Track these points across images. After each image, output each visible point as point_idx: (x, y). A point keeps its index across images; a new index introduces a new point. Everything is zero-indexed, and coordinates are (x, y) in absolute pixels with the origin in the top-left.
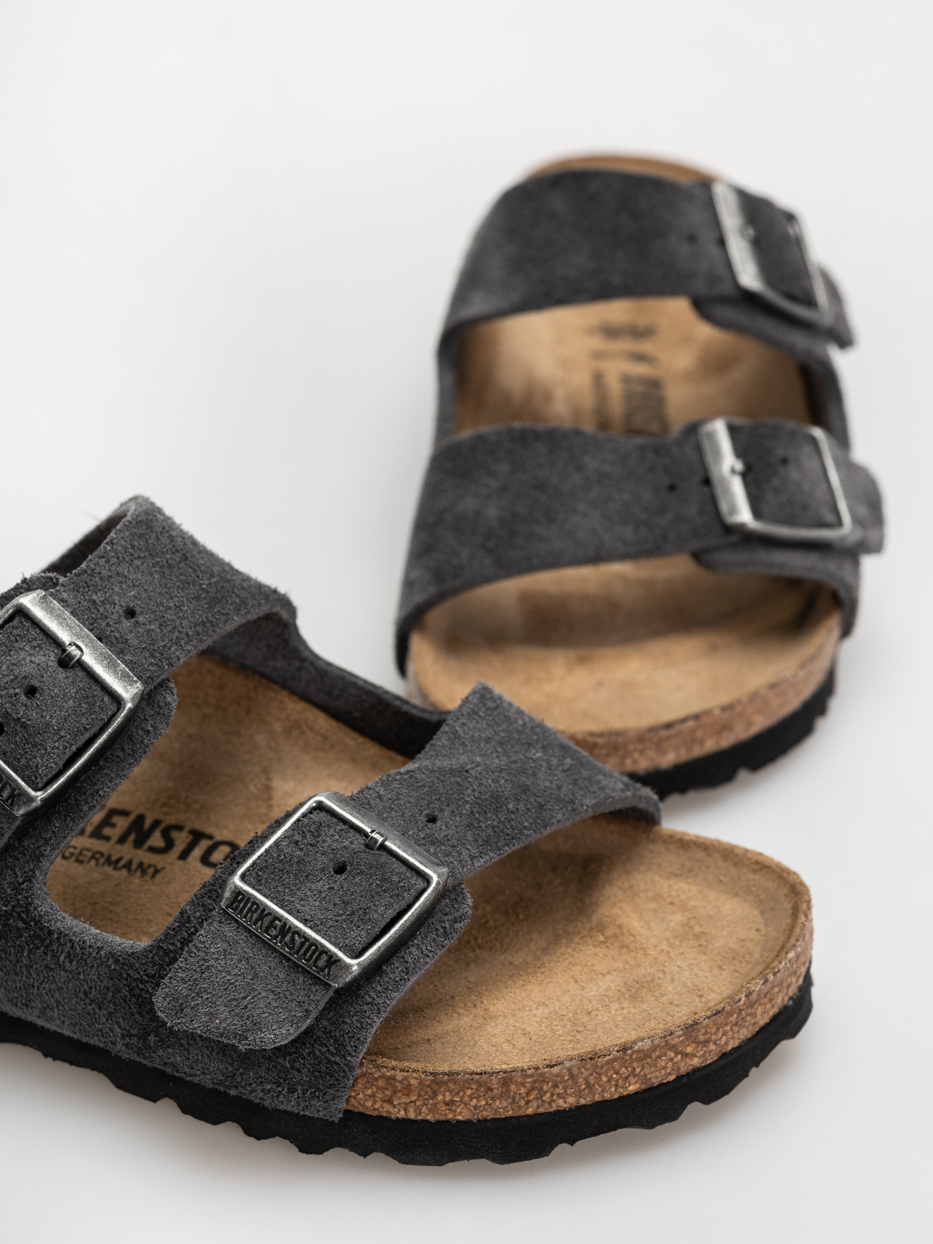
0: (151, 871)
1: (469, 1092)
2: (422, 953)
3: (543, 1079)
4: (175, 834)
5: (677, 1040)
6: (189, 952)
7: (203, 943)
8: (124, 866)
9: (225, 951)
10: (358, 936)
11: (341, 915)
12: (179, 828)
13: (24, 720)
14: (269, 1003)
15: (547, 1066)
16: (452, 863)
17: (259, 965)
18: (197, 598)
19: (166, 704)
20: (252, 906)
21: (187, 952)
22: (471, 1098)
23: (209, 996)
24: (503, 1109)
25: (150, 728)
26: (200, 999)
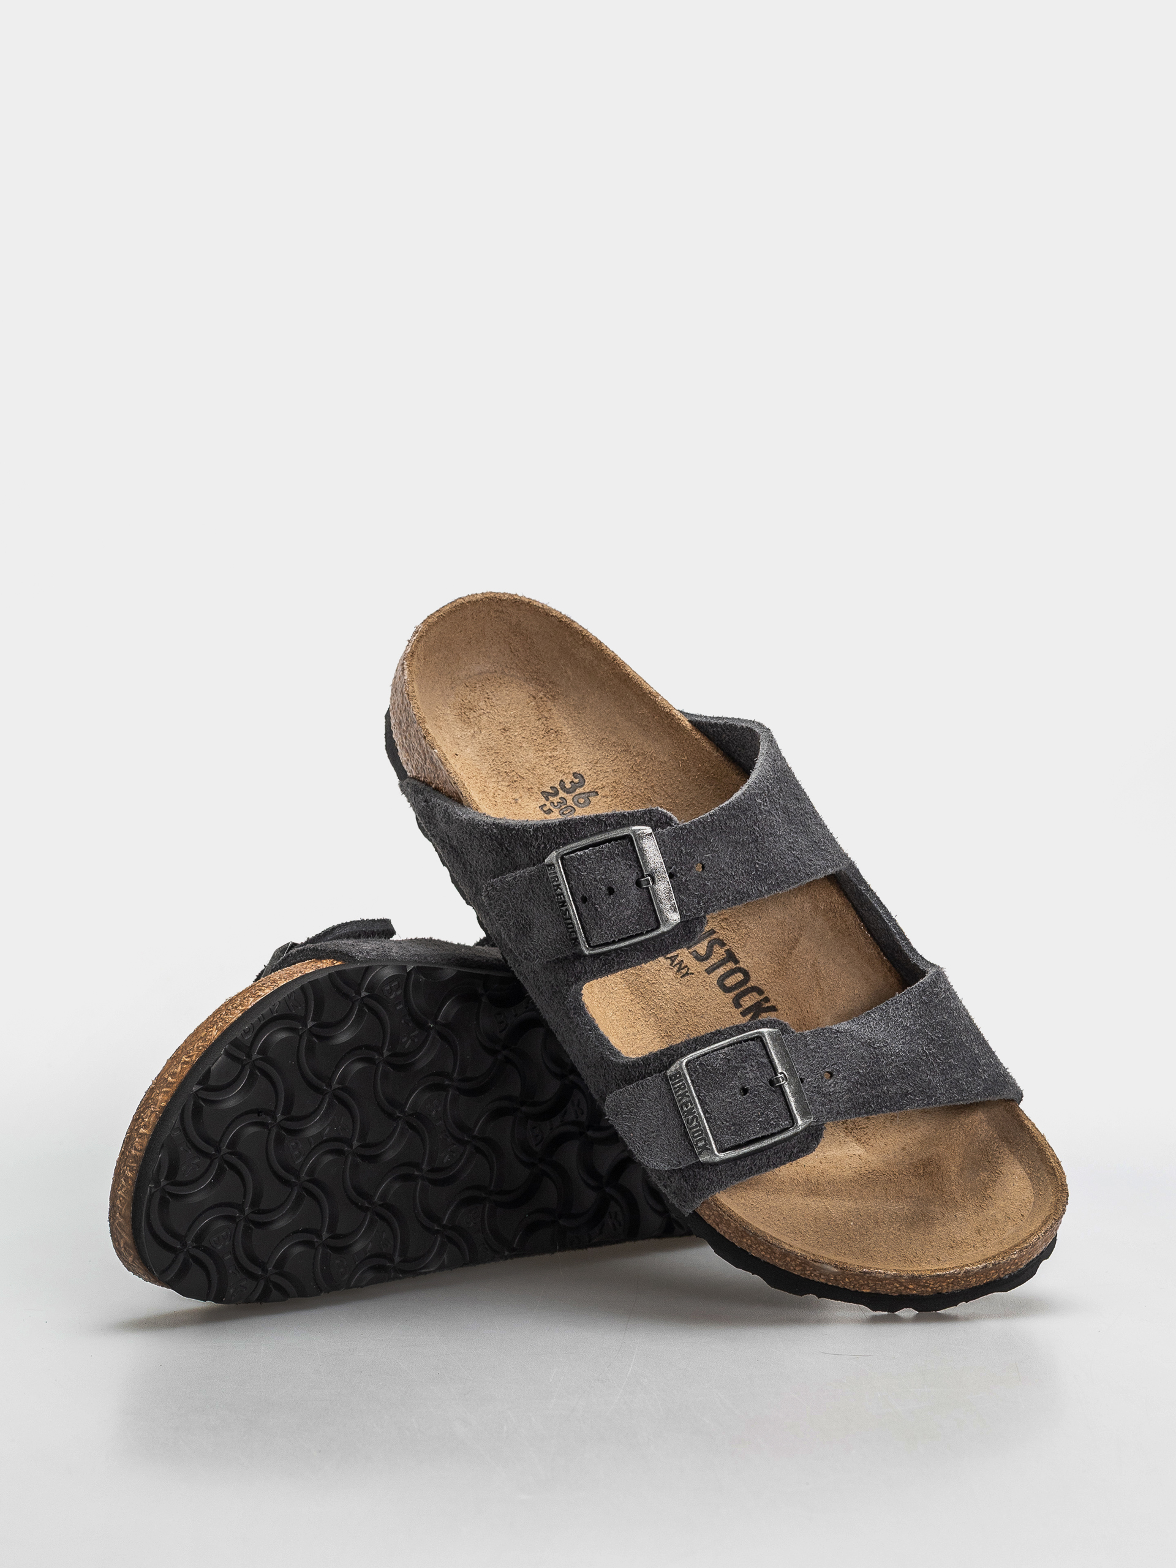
0: (684, 971)
1: (762, 1247)
2: (768, 1162)
3: (807, 1263)
4: (716, 948)
5: (903, 1280)
6: (638, 1085)
7: (648, 1085)
8: (670, 958)
9: (656, 1098)
10: (729, 1139)
11: (727, 1121)
12: (722, 944)
13: (597, 906)
14: (663, 1145)
15: (813, 1260)
16: (822, 1112)
17: (670, 1119)
18: (749, 873)
19: (694, 931)
20: (682, 1085)
21: (637, 1084)
22: (762, 1250)
23: (635, 1117)
24: (778, 1263)
25: (677, 942)
26: (630, 1115)
